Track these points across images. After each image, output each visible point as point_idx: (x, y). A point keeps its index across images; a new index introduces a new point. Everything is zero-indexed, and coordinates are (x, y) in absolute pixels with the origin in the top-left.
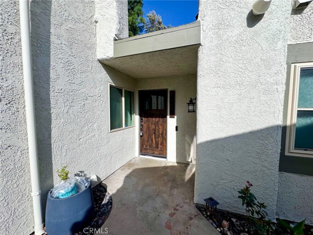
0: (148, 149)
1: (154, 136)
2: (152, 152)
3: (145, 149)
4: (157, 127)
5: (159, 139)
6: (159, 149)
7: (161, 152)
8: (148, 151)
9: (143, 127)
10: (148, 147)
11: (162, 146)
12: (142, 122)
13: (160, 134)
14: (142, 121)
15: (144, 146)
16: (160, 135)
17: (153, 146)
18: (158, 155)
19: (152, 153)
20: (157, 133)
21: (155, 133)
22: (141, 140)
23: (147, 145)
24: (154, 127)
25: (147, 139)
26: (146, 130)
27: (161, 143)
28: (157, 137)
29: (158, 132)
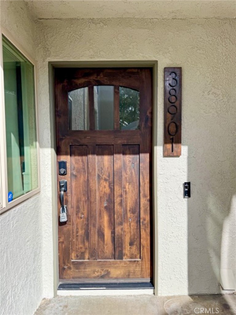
0: (89, 263)
1: (106, 218)
2: (103, 273)
3: (77, 265)
4: (117, 188)
5: (126, 226)
6: (125, 259)
7: (131, 269)
8: (88, 270)
9: (68, 190)
10: (87, 256)
11: (134, 247)
12: (65, 174)
13: (128, 209)
14: (62, 171)
15: (73, 255)
16: (129, 215)
17: (103, 252)
18: (122, 281)
19: (102, 277)
20: (117, 207)
21: (110, 210)
22: (59, 238)
23: (83, 250)
24: (107, 190)
25: (81, 232)
26: (78, 201)
27: (130, 238)
28: (117, 221)
29: (121, 204)
